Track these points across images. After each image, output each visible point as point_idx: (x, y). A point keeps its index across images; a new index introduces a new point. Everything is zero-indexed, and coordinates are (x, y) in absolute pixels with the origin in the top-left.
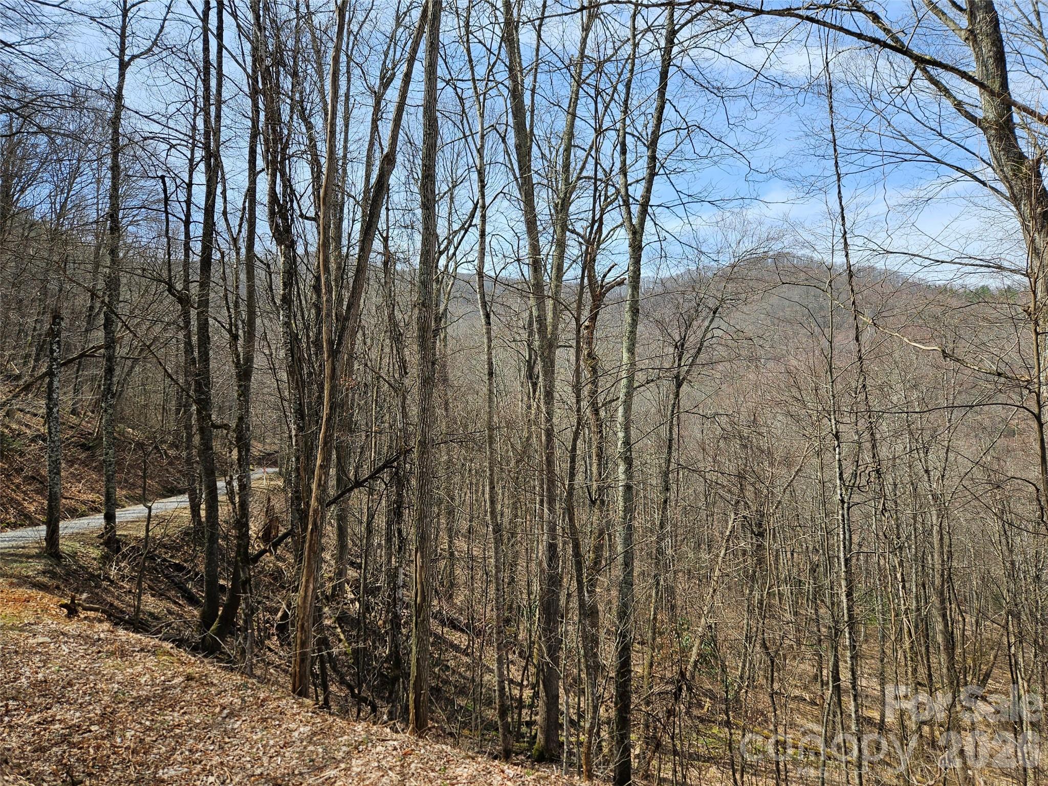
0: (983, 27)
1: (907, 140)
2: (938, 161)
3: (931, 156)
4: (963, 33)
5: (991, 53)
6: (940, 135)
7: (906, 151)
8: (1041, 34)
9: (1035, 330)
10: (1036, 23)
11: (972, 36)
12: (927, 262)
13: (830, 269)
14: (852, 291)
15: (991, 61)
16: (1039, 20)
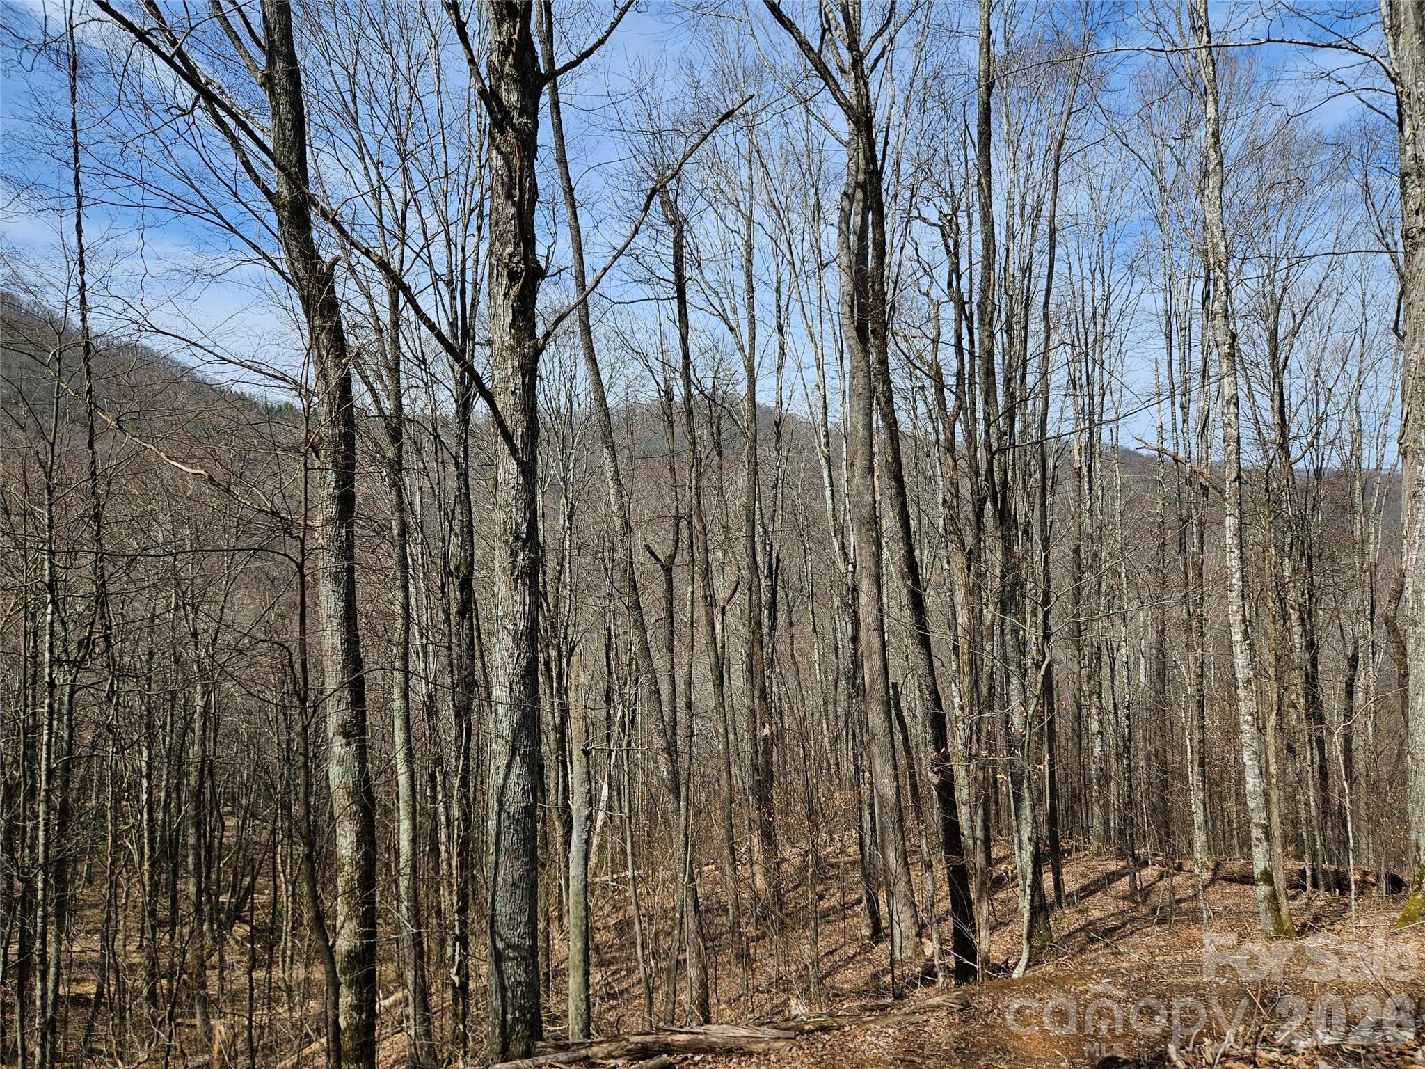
0: (280, 78)
1: (192, 186)
2: (231, 229)
3: (222, 219)
4: (259, 75)
5: (289, 116)
6: (235, 195)
7: (190, 200)
8: (356, 122)
9: (305, 464)
10: (351, 106)
11: (268, 82)
12: (210, 357)
13: (59, 334)
14: (89, 373)
15: (289, 125)
16: (355, 104)
